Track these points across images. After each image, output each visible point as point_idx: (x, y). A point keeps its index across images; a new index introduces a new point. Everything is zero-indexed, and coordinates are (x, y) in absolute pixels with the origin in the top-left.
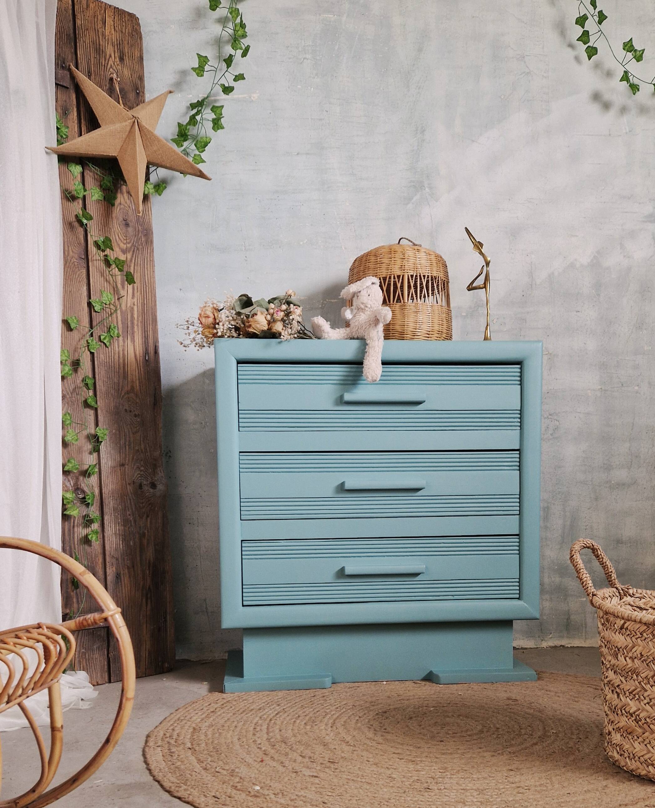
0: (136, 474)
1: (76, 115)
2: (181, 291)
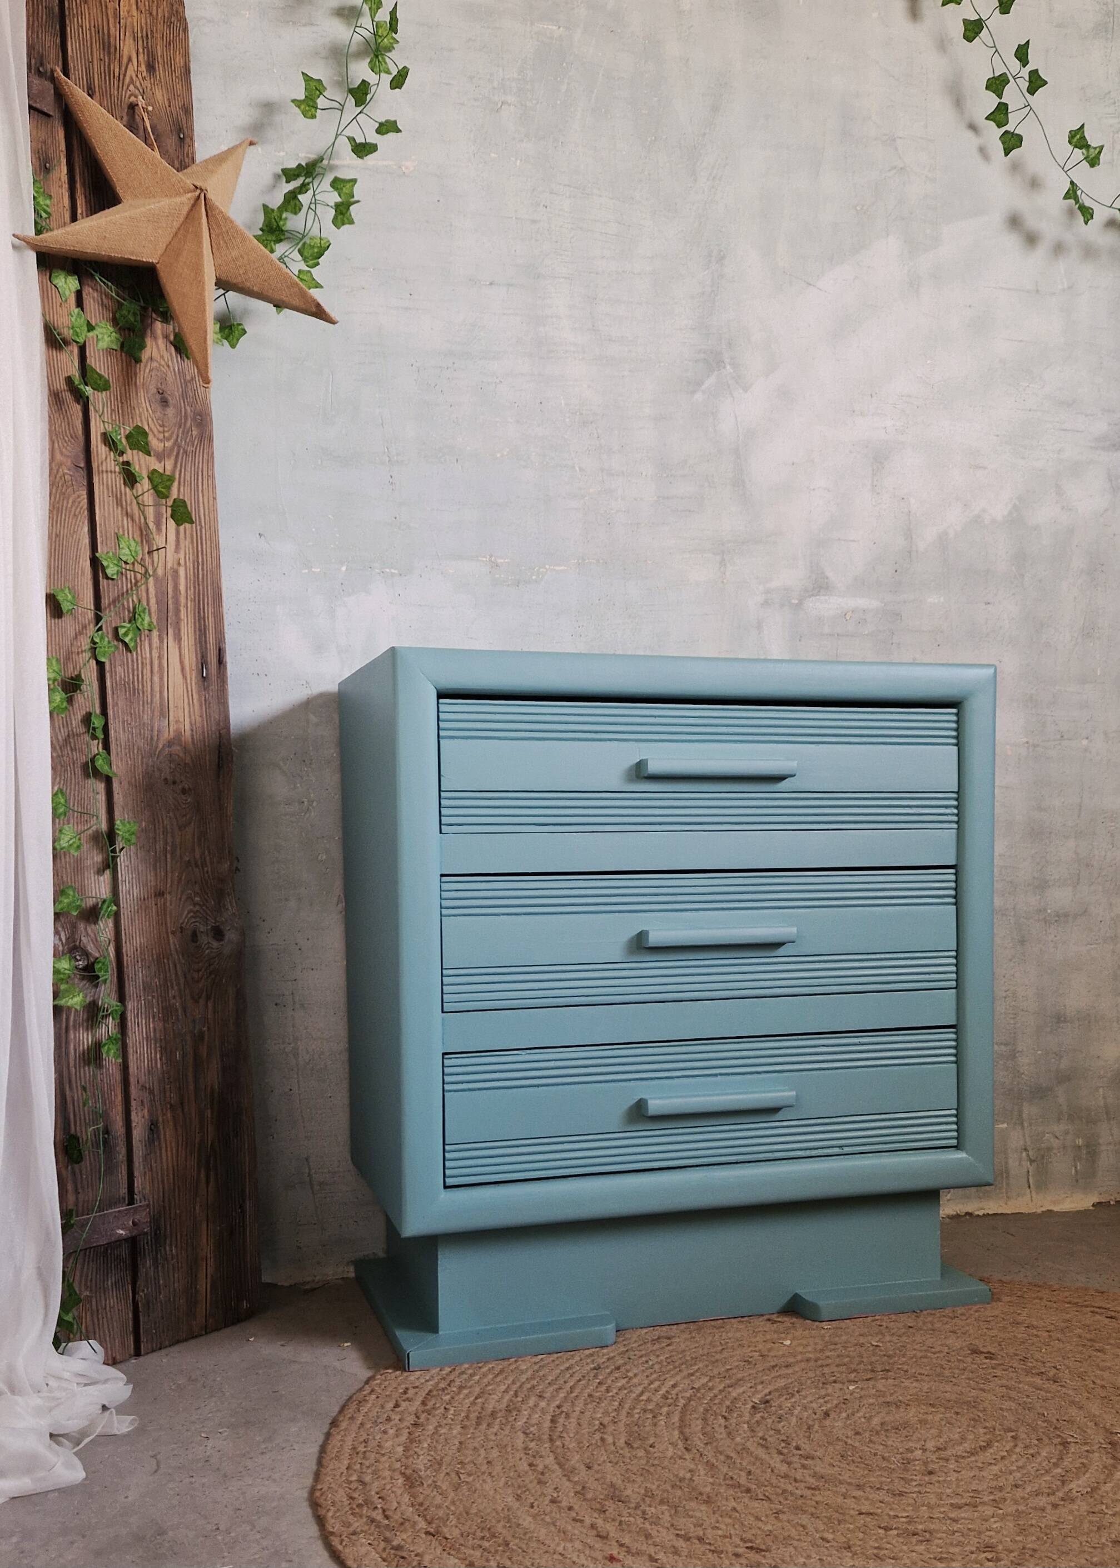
0: (186, 912)
1: (66, 172)
2: (263, 537)
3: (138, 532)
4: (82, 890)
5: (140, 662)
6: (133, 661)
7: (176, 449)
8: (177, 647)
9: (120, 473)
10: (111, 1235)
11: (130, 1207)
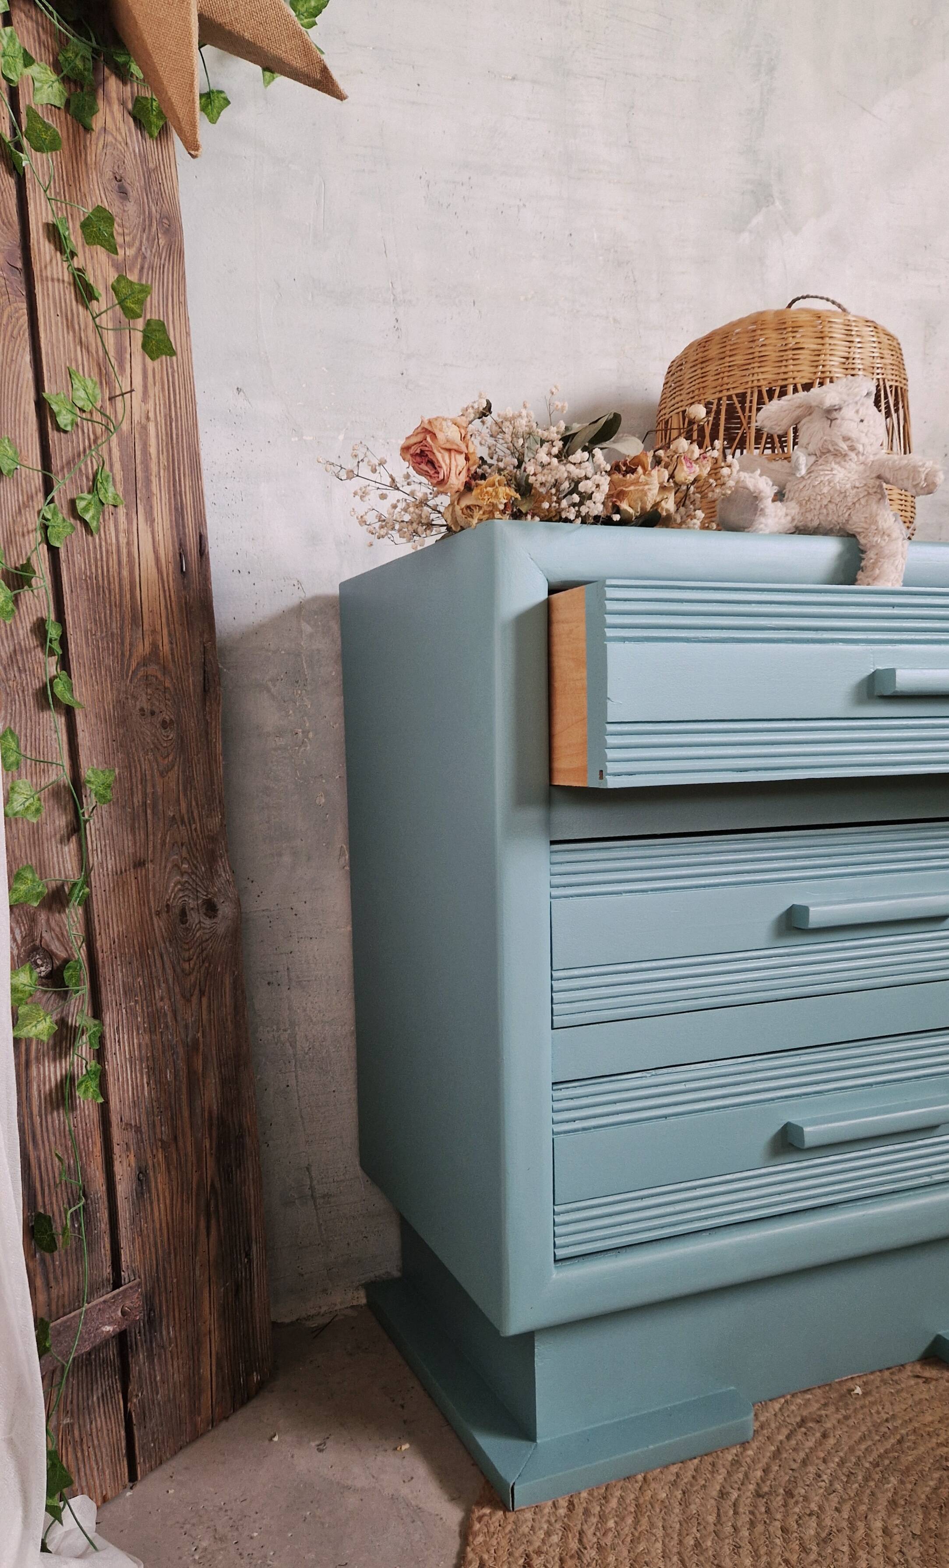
0: (173, 884)
2: (241, 393)
3: (96, 370)
4: (41, 869)
5: (104, 549)
6: (95, 548)
7: (139, 260)
8: (149, 530)
9: (69, 284)
10: (95, 1336)
11: (117, 1291)
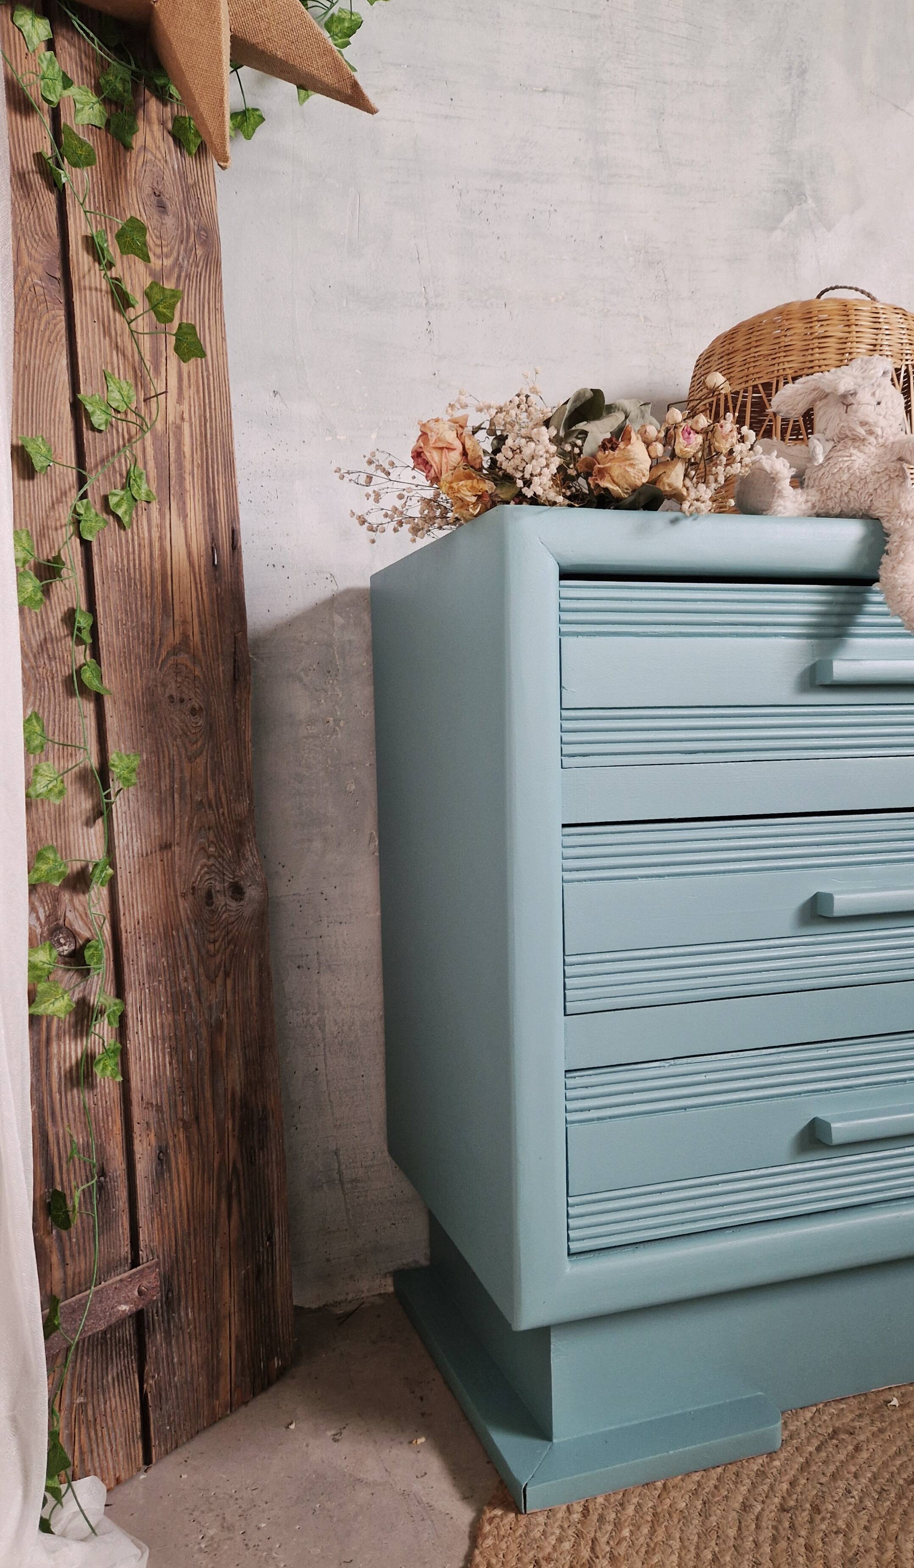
0: (199, 867)
2: (278, 396)
3: (131, 372)
4: (65, 849)
5: (136, 543)
6: (127, 541)
7: (176, 270)
8: (182, 525)
9: (107, 292)
10: (110, 1314)
11: (134, 1270)
